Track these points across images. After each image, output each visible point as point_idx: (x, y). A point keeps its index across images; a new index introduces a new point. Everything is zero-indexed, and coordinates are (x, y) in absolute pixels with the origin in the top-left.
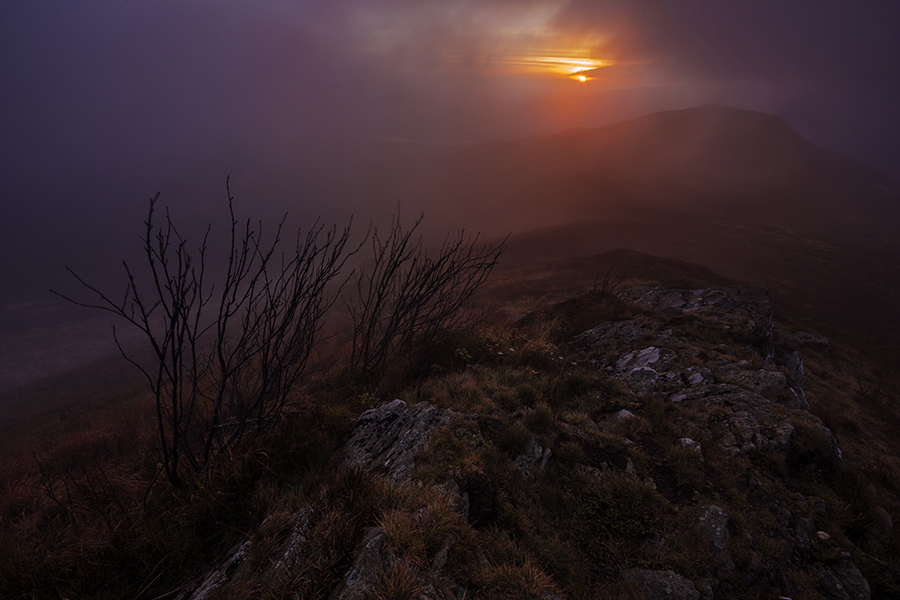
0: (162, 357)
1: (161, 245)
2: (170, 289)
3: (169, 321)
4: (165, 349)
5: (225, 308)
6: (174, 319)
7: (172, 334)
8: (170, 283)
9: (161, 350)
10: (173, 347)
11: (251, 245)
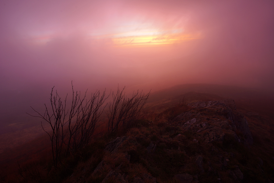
0: (54, 130)
1: (54, 100)
2: (57, 112)
3: (56, 120)
4: (55, 127)
5: (71, 116)
6: (57, 119)
7: (57, 123)
8: (57, 110)
9: (53, 128)
10: (57, 127)
11: (78, 98)
